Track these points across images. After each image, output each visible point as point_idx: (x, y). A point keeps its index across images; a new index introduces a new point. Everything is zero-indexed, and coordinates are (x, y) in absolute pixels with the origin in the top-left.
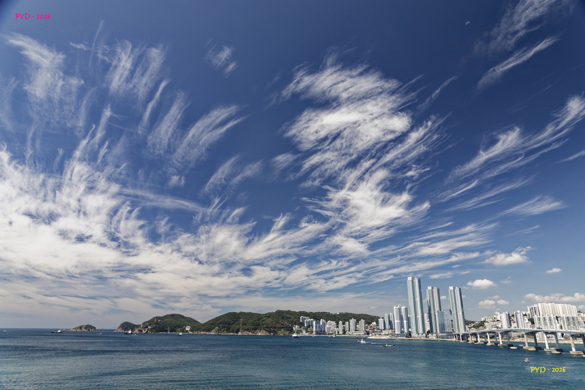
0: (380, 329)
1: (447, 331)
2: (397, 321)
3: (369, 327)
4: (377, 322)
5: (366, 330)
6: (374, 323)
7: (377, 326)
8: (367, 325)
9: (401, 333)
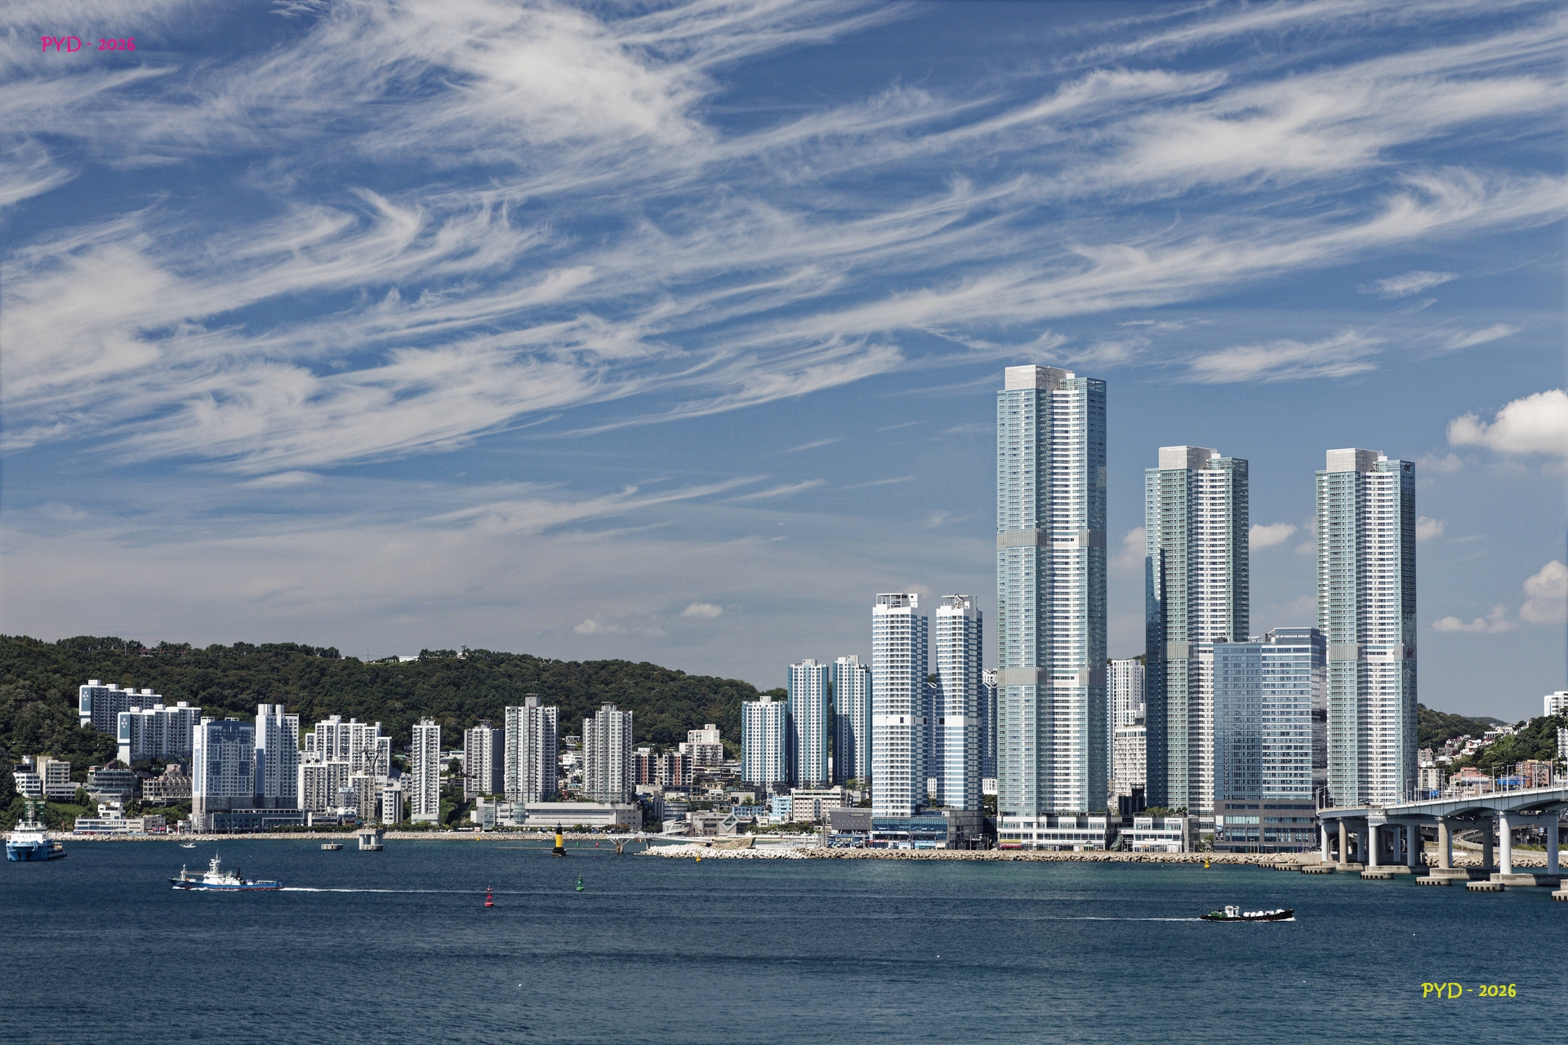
0: (749, 786)
1: (1273, 791)
2: (894, 720)
3: (662, 763)
4: (732, 731)
5: (641, 789)
6: (709, 736)
7: (728, 755)
8: (644, 752)
9: (917, 811)
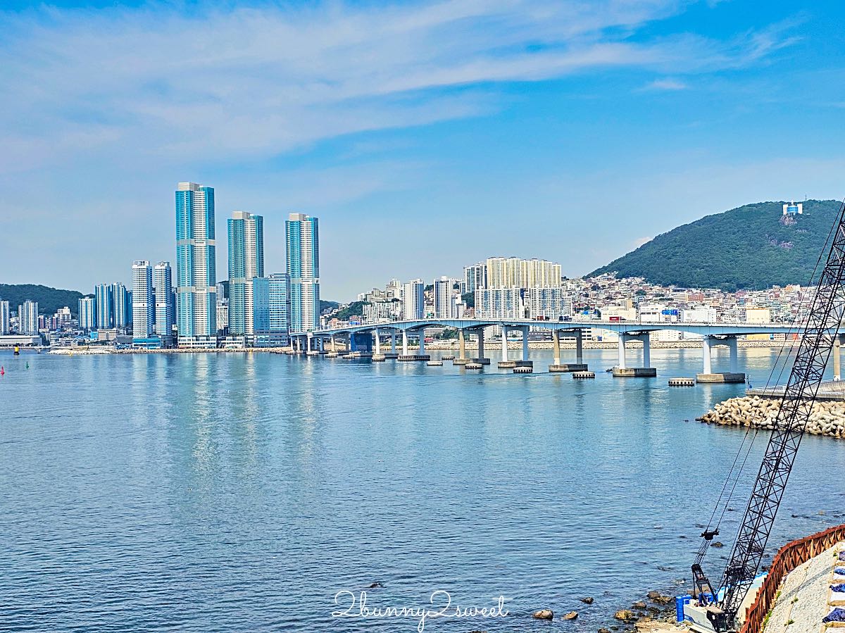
0: (82, 329)
1: (274, 326)
2: (141, 305)
3: (48, 321)
4: (75, 311)
5: (41, 331)
6: (66, 311)
7: (73, 318)
9: (149, 336)
